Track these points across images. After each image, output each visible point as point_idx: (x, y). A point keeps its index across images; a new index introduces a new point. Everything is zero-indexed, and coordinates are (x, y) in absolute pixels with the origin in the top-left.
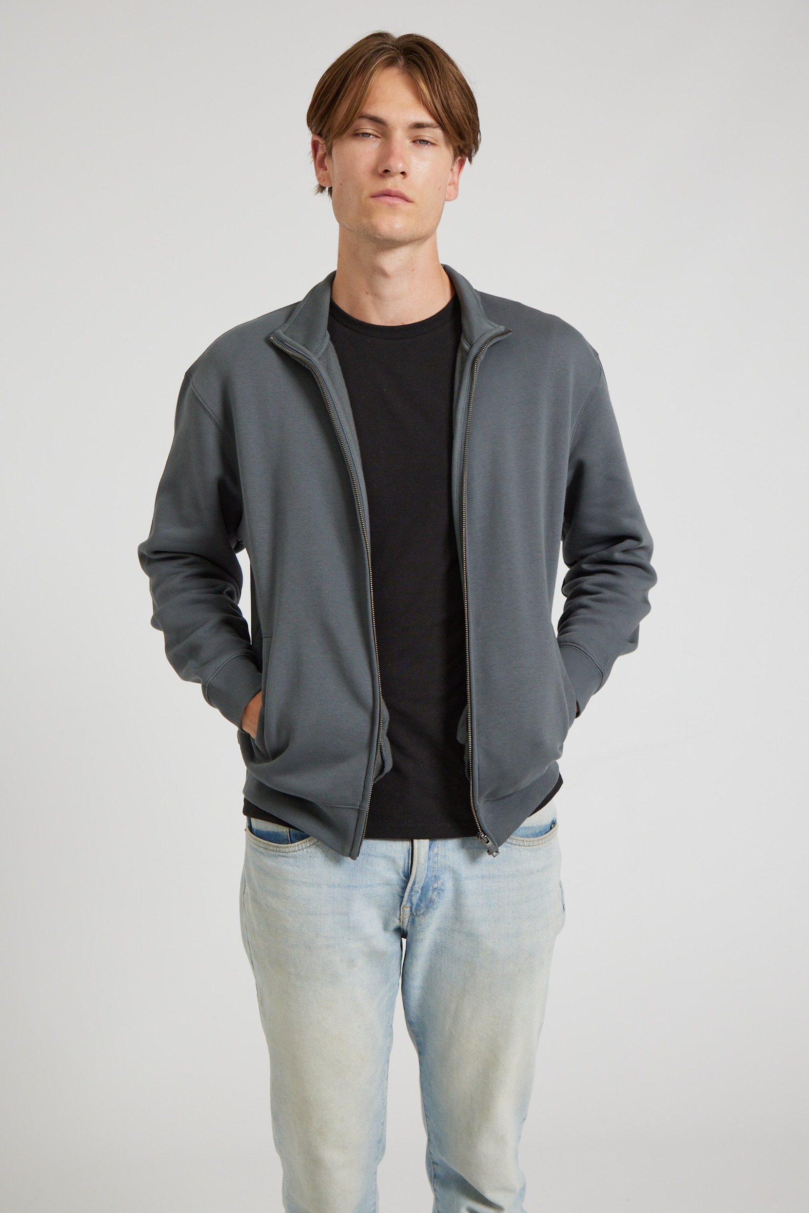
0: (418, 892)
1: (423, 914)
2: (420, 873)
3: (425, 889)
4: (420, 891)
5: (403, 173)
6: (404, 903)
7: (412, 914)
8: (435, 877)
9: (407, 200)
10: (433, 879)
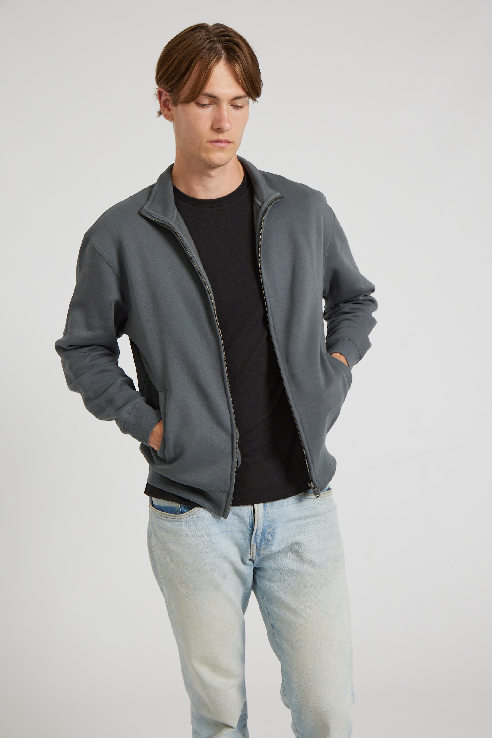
0: (259, 535)
1: (264, 548)
2: (259, 525)
3: (263, 533)
4: (261, 535)
6: (252, 544)
7: (257, 550)
8: (269, 525)
9: (230, 143)
10: (268, 527)
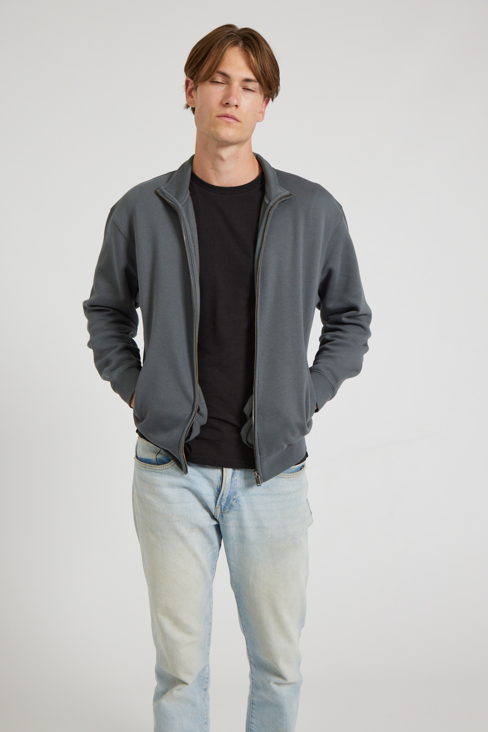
0: (225, 500)
1: (228, 512)
2: (226, 490)
3: (228, 499)
4: (226, 500)
5: (236, 106)
6: (217, 506)
7: (221, 512)
8: (235, 492)
9: (237, 121)
10: (234, 493)
